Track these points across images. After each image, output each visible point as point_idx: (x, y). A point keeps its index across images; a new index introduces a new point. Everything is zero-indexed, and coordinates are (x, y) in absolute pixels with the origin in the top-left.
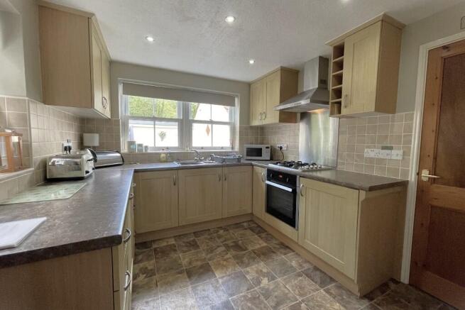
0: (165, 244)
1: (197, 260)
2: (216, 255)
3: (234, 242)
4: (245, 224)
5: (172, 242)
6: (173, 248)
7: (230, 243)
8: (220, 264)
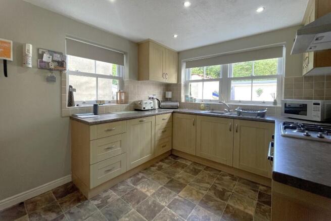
0: (184, 162)
1: (184, 179)
2: (197, 185)
3: (224, 190)
4: (261, 188)
5: (189, 163)
6: (183, 166)
7: (220, 188)
8: (191, 190)
